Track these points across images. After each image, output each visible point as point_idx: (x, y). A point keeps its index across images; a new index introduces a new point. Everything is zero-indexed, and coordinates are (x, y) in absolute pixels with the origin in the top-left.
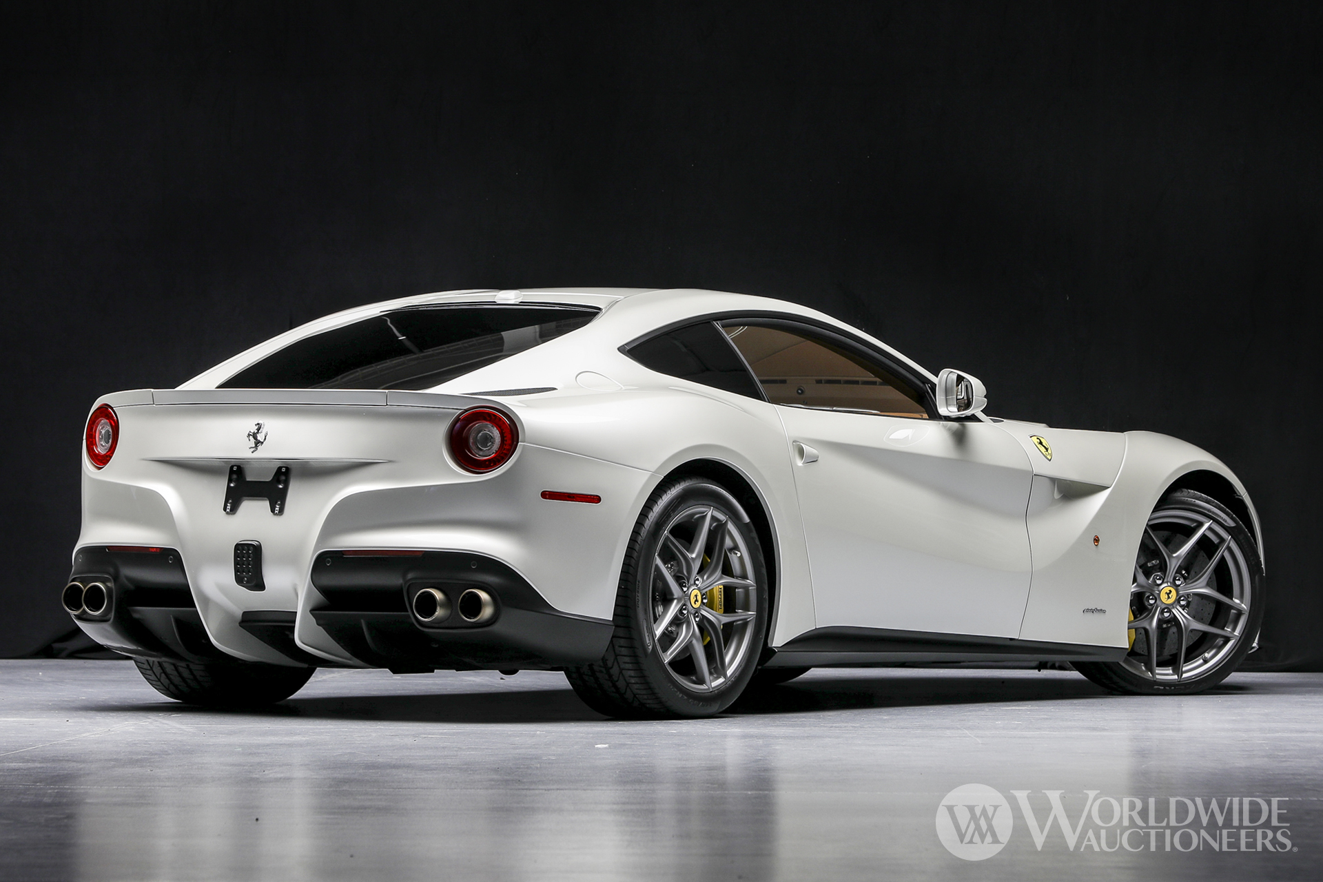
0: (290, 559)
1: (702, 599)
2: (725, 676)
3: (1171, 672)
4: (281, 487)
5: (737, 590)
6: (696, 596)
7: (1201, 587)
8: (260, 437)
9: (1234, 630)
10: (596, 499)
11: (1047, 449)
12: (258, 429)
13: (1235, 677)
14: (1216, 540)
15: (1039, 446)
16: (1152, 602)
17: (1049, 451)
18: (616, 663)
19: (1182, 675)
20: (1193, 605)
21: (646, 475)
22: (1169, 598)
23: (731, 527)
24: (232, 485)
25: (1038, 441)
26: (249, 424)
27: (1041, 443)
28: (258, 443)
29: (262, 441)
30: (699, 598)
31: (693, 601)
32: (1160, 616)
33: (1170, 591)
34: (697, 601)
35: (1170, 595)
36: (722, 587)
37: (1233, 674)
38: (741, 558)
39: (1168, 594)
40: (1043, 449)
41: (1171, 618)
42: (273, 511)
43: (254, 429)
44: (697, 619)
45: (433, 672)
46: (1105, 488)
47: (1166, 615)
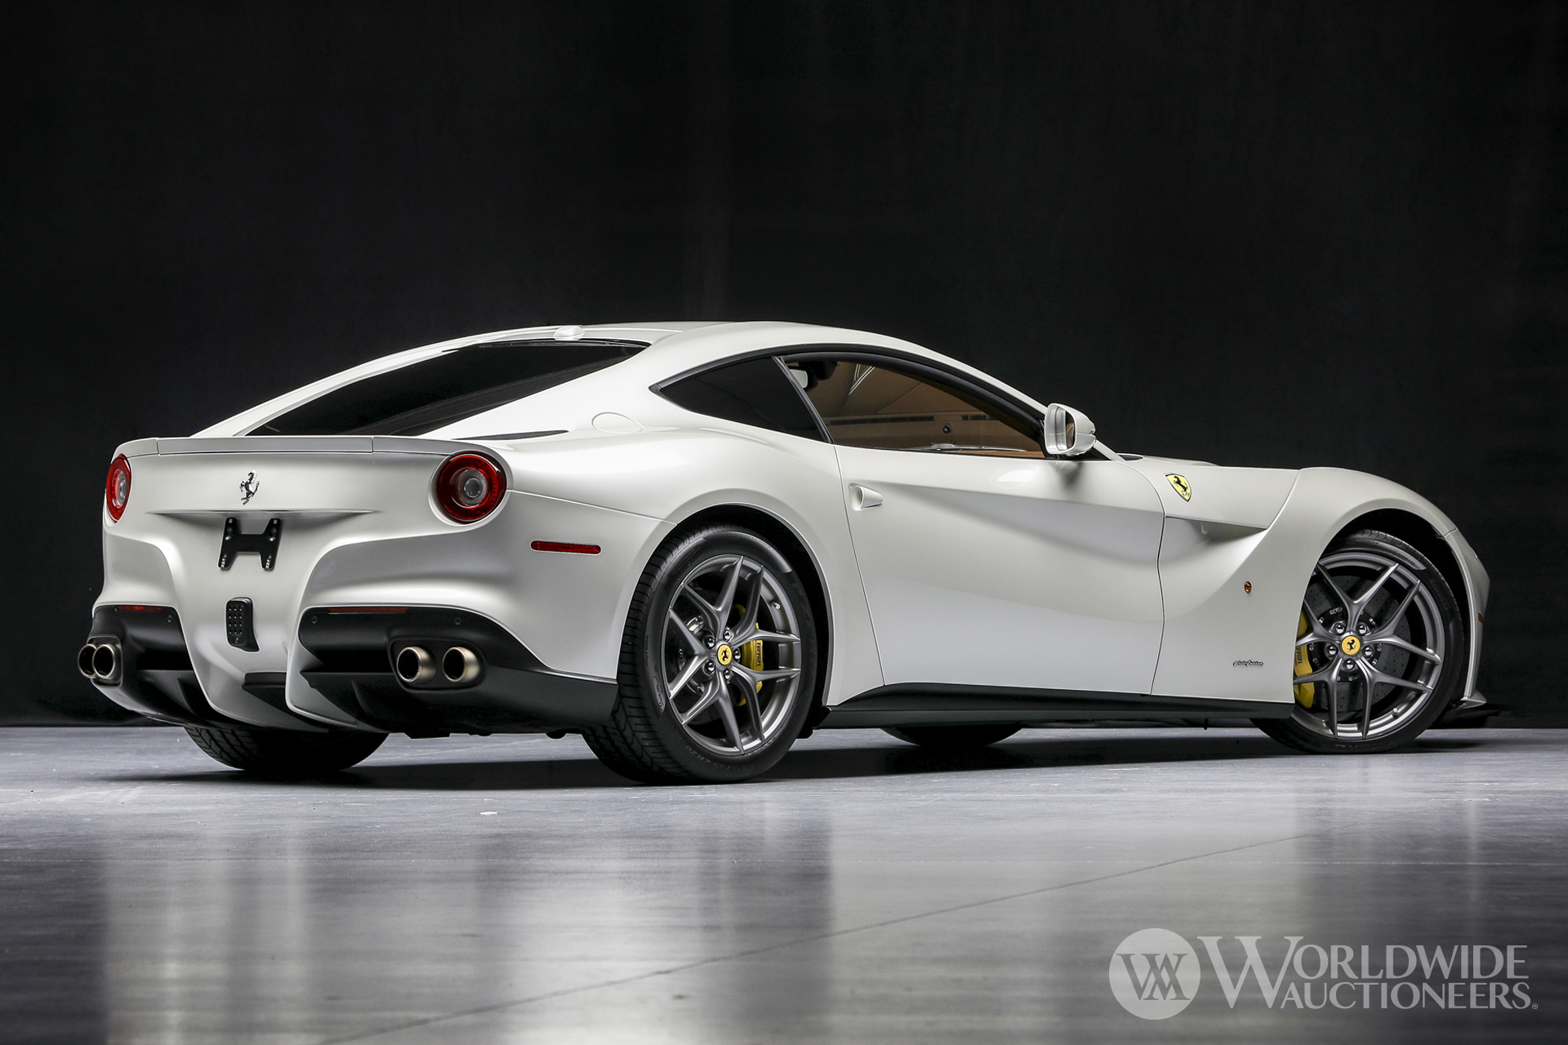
0: (279, 618)
1: (733, 655)
2: (761, 737)
3: (1356, 728)
4: (272, 539)
5: (780, 645)
6: (725, 652)
7: (1388, 637)
8: (252, 488)
9: (1427, 682)
10: (595, 549)
11: (1185, 489)
12: (251, 479)
13: (1428, 734)
14: (1405, 585)
15: (1176, 486)
16: (1332, 653)
17: (1188, 491)
18: (627, 725)
19: (1367, 732)
20: (1383, 657)
21: (656, 523)
22: (1351, 648)
23: (767, 576)
24: (227, 538)
25: (1176, 480)
26: (240, 473)
27: (1179, 482)
28: (249, 493)
29: (253, 491)
30: (729, 654)
31: (720, 657)
32: (1342, 669)
33: (1353, 641)
34: (725, 657)
35: (1353, 646)
36: (761, 642)
37: (1427, 731)
38: (782, 610)
39: (1351, 644)
40: (1180, 489)
41: (1356, 670)
42: (264, 566)
43: (246, 479)
44: (727, 677)
45: (448, 736)
46: (1260, 530)
47: (1350, 667)
